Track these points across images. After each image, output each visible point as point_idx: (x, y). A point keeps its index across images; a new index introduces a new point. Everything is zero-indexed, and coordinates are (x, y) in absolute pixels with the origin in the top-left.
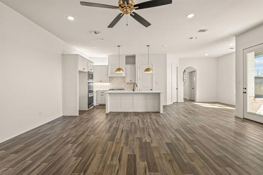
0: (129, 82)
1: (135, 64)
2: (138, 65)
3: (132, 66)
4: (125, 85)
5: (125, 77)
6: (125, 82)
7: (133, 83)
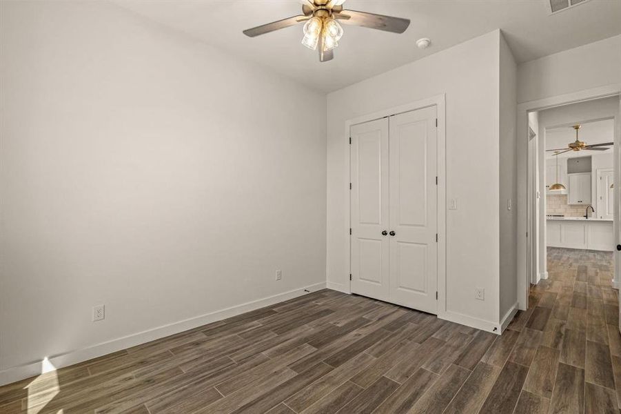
0: (575, 202)
1: (591, 171)
2: (599, 173)
3: (584, 176)
4: (566, 209)
5: (566, 195)
6: (566, 203)
7: (585, 205)
